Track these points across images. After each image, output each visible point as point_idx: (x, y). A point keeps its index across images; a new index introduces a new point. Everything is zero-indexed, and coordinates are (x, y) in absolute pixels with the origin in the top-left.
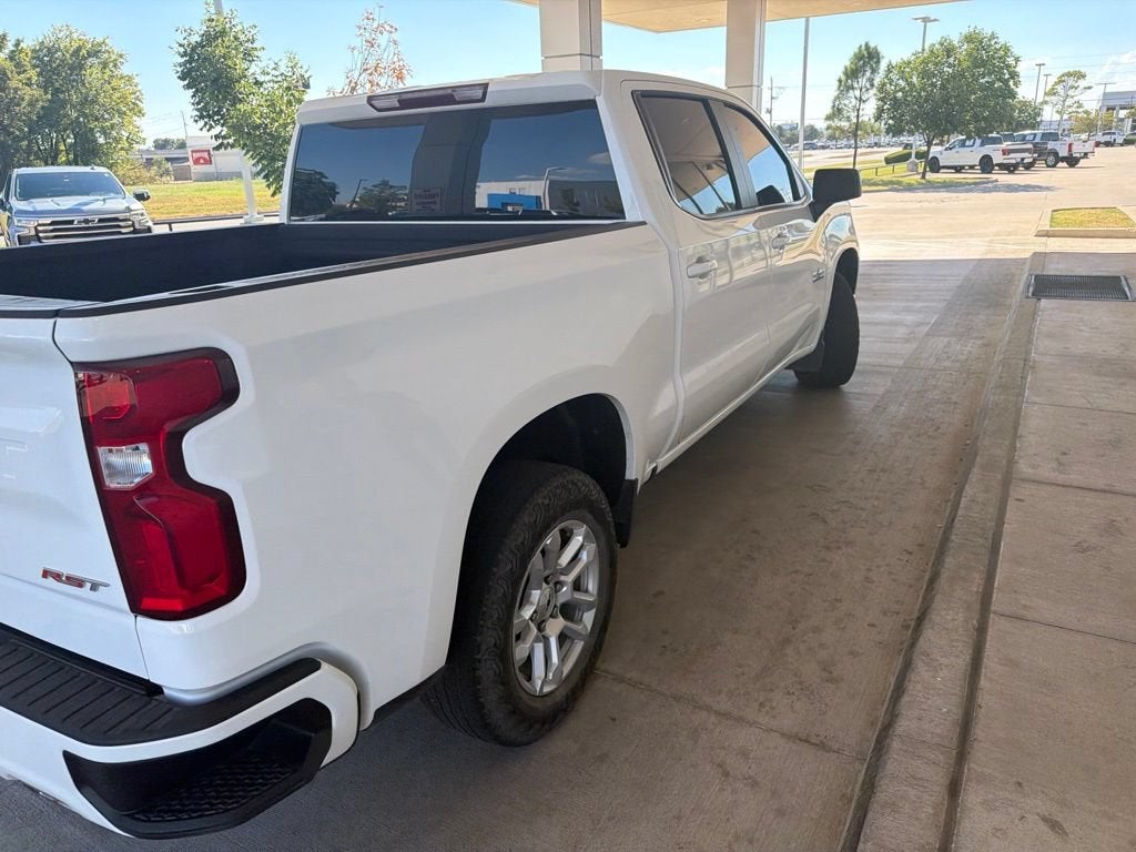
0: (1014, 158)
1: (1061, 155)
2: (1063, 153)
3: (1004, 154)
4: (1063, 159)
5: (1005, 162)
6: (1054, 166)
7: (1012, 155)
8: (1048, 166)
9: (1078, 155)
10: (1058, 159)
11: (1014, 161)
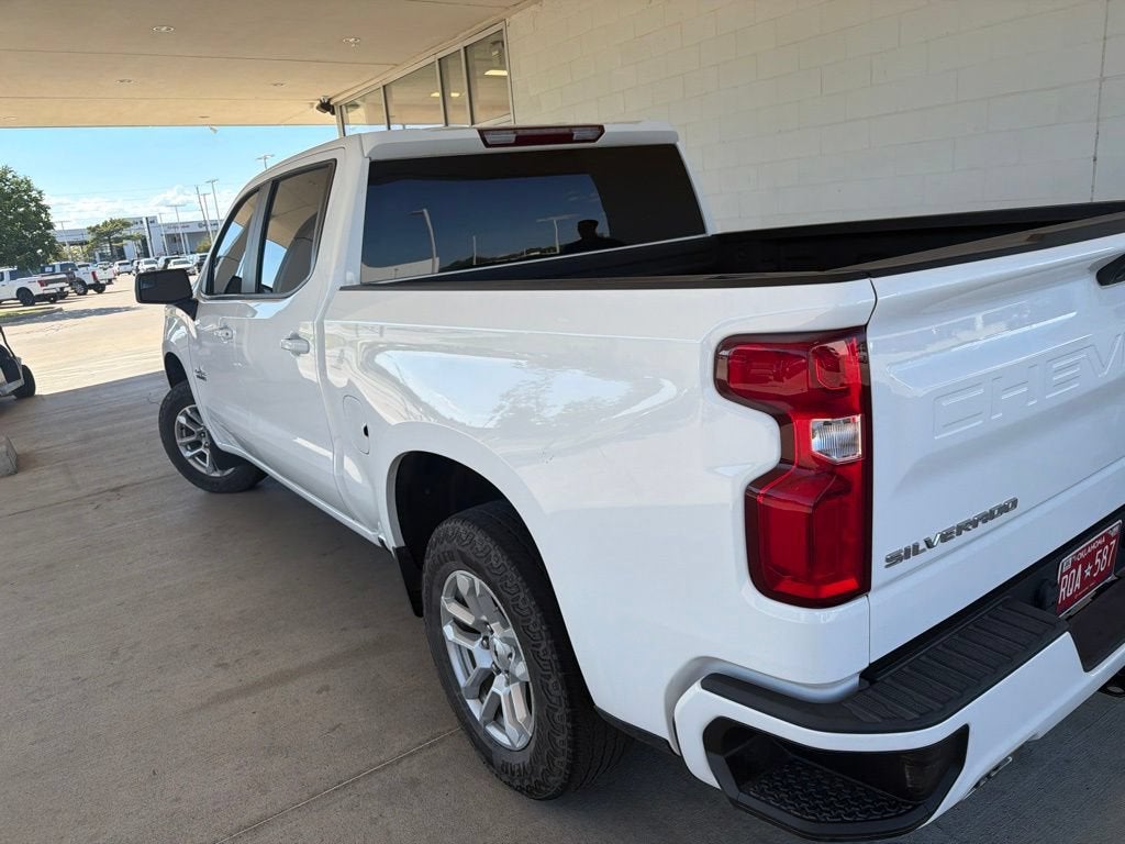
0: (53, 288)
1: (87, 283)
2: (89, 280)
3: (42, 285)
4: (91, 287)
5: (46, 292)
6: (85, 293)
7: (50, 286)
8: (79, 294)
9: (104, 282)
10: (86, 288)
11: (54, 291)
